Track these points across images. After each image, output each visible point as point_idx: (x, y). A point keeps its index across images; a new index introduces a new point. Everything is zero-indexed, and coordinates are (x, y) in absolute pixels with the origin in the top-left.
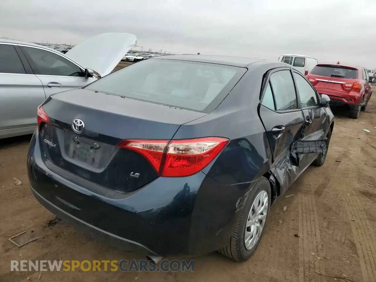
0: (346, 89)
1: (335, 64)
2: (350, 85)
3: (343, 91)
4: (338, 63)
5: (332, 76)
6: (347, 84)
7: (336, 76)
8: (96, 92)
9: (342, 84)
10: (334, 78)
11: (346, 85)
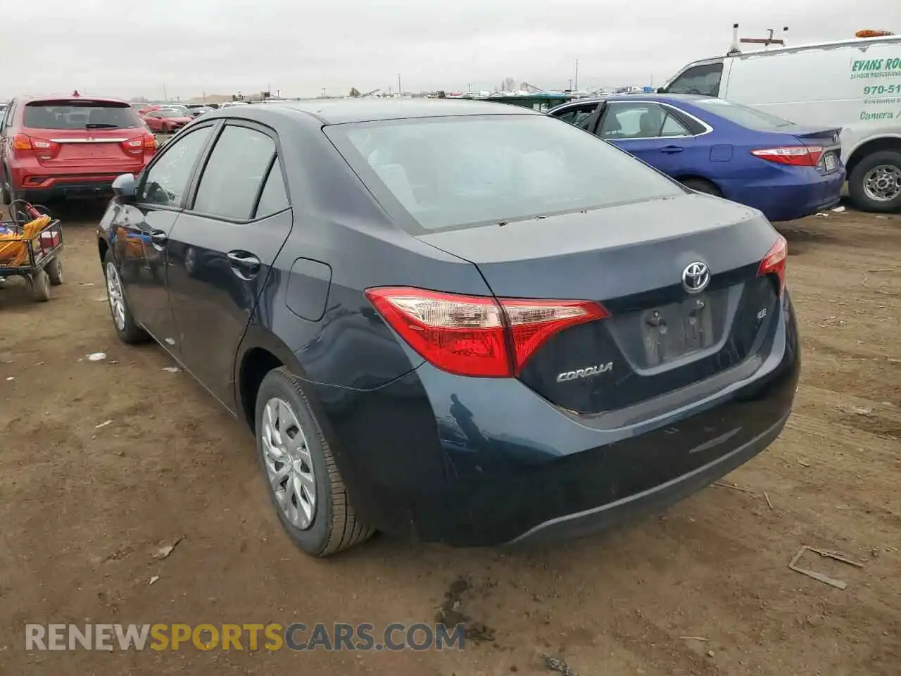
0: (134, 152)
1: (68, 96)
2: (138, 143)
3: (128, 158)
4: (76, 94)
5: (89, 127)
6: (130, 140)
7: (99, 126)
8: (502, 224)
9: (120, 144)
10: (93, 131)
11: (131, 144)
